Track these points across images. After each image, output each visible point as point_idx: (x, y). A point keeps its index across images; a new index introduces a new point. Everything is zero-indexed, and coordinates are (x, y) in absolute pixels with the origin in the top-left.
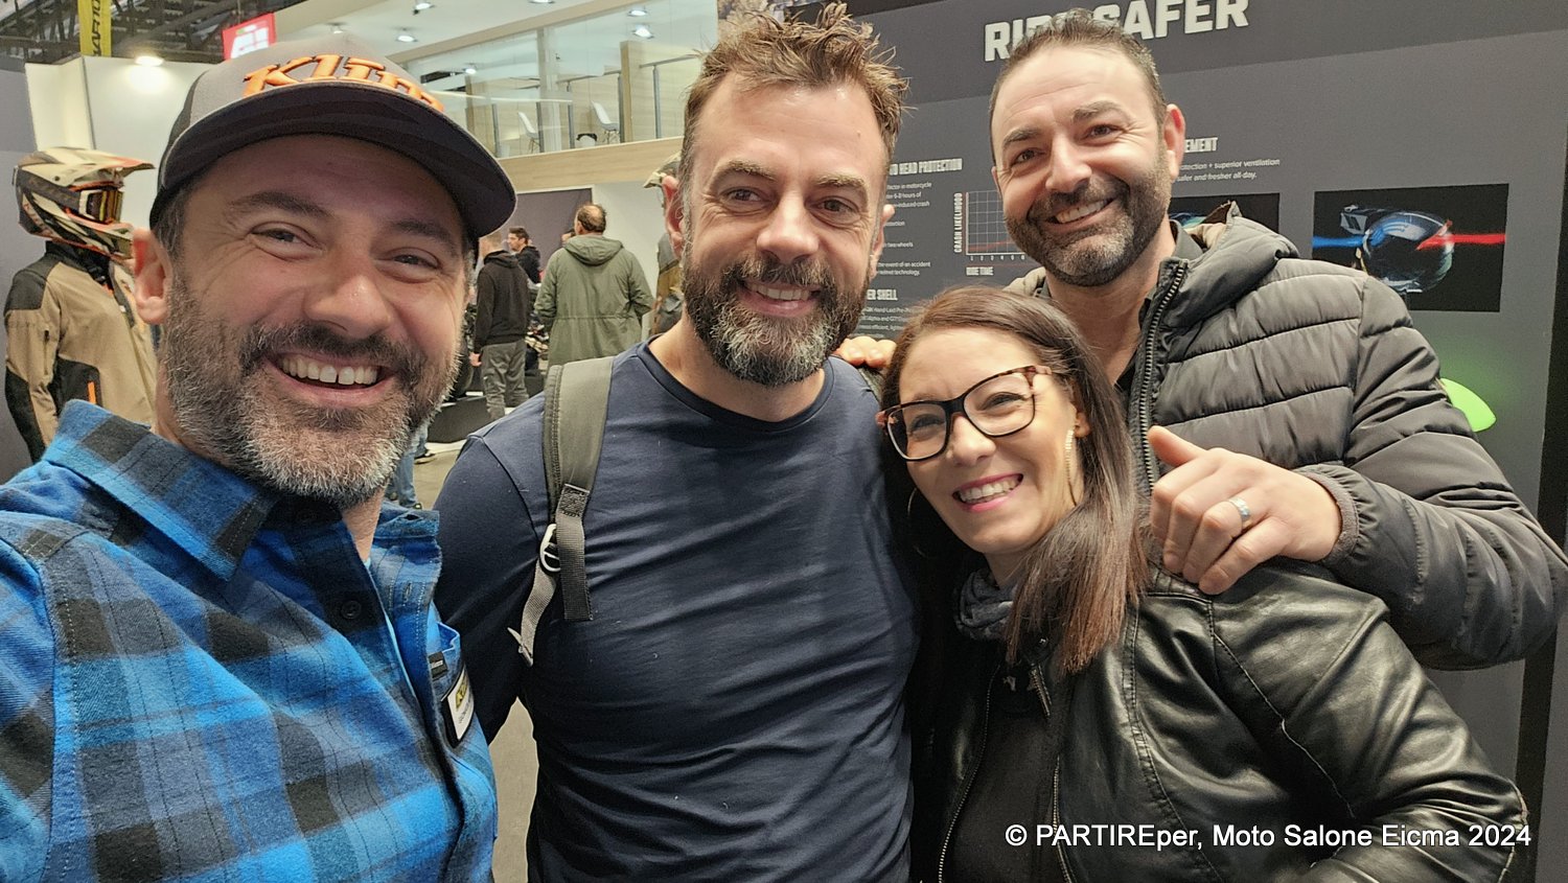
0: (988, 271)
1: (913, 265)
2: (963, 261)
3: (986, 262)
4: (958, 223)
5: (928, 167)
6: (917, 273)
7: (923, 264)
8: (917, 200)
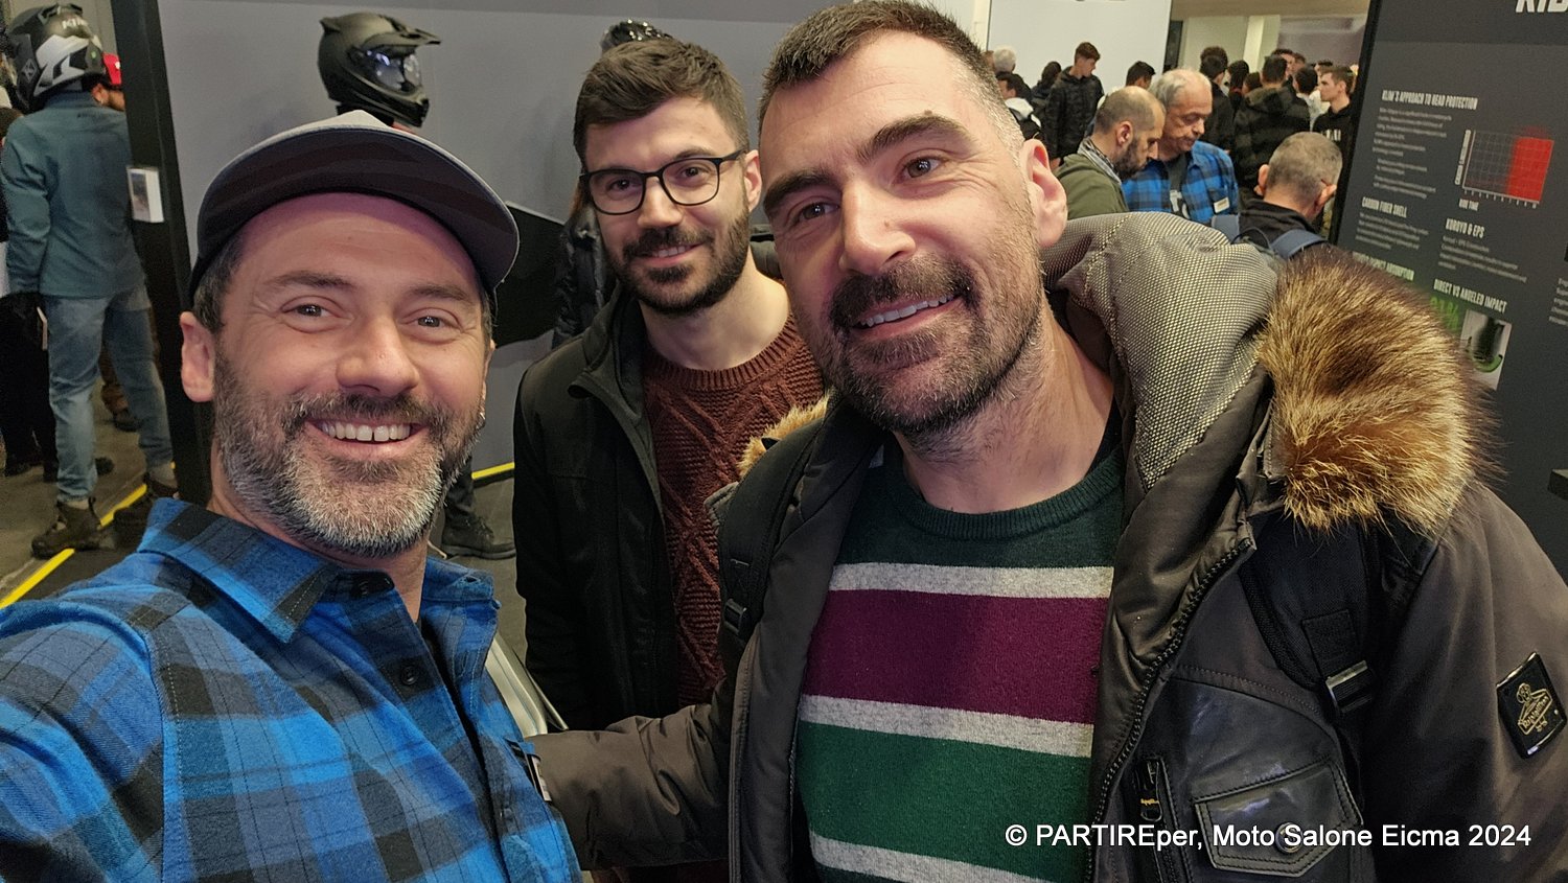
0: (1474, 206)
1: (1424, 189)
2: (1459, 193)
3: (1475, 198)
4: (1463, 157)
5: (1453, 101)
6: (1424, 196)
7: (1430, 190)
8: (1438, 130)
